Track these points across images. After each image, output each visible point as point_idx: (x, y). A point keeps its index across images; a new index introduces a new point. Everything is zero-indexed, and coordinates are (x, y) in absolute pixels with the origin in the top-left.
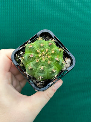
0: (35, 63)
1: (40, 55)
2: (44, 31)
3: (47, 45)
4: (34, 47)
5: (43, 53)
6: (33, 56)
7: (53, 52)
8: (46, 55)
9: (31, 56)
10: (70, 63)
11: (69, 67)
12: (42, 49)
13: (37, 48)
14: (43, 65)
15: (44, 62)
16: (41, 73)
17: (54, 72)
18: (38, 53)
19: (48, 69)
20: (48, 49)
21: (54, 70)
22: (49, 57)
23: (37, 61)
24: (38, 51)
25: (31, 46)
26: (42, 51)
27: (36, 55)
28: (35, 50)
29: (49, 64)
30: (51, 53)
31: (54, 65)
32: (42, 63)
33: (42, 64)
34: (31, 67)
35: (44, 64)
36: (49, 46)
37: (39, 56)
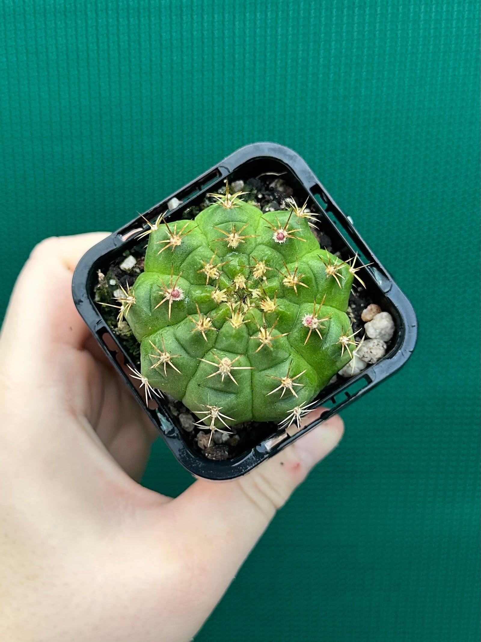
0: (188, 337)
1: (218, 295)
2: (257, 148)
3: (266, 238)
4: (195, 243)
5: (240, 281)
6: (182, 297)
7: (291, 280)
8: (256, 293)
9: (168, 296)
10: (387, 338)
11: (379, 360)
12: (234, 262)
13: (207, 253)
14: (230, 350)
15: (238, 336)
16: (216, 390)
17: (288, 390)
18: (212, 282)
19: (257, 375)
20: (267, 263)
21: (288, 383)
22: (269, 306)
23: (199, 328)
24: (211, 272)
25: (176, 241)
26: (231, 275)
27: (198, 293)
28: (194, 264)
29: (265, 348)
30: (282, 285)
31: (292, 350)
32: (228, 336)
33: (224, 343)
34: (165, 357)
35: (240, 347)
36: (275, 246)
37: (212, 301)
